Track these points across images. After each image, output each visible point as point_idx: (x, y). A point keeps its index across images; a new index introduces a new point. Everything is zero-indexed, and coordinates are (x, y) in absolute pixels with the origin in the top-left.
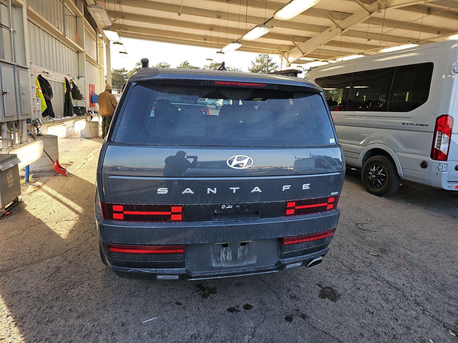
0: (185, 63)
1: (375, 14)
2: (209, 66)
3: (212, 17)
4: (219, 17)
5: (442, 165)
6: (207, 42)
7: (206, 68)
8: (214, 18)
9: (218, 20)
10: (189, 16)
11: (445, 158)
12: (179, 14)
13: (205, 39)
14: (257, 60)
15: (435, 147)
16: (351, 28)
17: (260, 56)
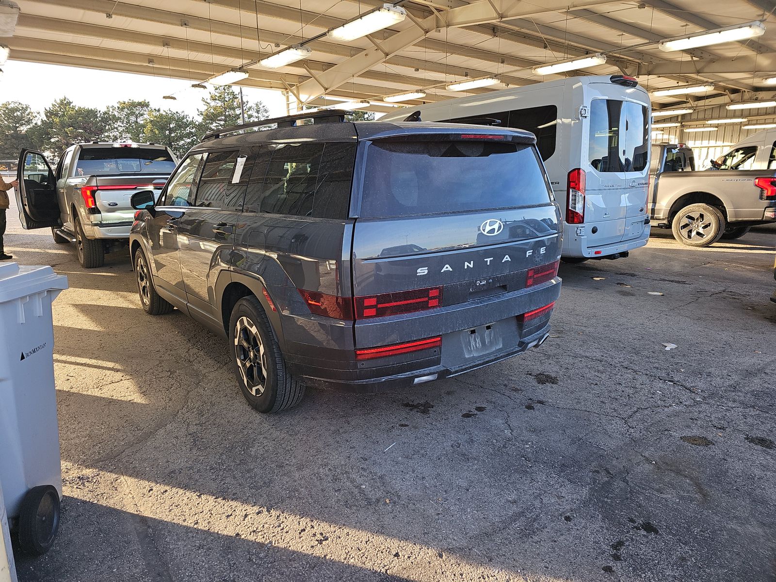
0: (62, 101)
1: (433, 34)
2: (118, 108)
3: (172, 24)
4: (185, 24)
5: (580, 228)
6: (154, 66)
7: (111, 110)
8: (176, 24)
9: (183, 28)
10: (125, 18)
11: (581, 220)
12: (109, 16)
13: (150, 61)
14: (212, 97)
15: (570, 208)
16: (400, 53)
17: (216, 89)
